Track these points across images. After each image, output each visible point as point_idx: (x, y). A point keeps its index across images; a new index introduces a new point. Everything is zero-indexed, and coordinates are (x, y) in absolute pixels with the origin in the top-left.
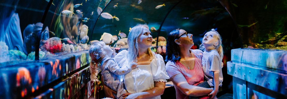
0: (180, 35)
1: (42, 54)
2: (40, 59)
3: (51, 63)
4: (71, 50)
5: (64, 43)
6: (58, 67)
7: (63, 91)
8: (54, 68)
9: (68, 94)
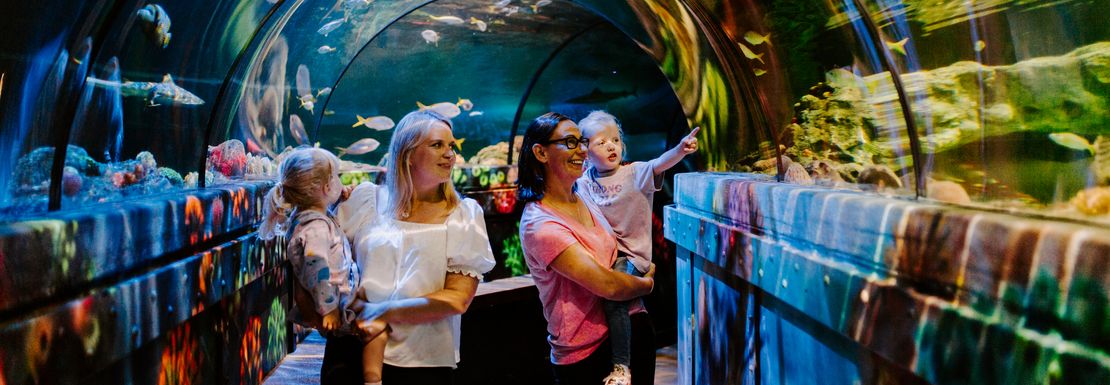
0: (553, 138)
1: (209, 175)
2: (206, 185)
3: (232, 193)
4: (265, 170)
5: (250, 154)
6: (243, 203)
7: (254, 250)
8: (236, 203)
9: (263, 261)
